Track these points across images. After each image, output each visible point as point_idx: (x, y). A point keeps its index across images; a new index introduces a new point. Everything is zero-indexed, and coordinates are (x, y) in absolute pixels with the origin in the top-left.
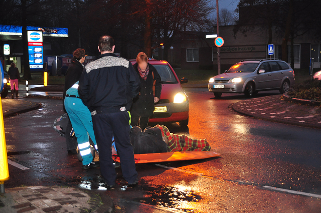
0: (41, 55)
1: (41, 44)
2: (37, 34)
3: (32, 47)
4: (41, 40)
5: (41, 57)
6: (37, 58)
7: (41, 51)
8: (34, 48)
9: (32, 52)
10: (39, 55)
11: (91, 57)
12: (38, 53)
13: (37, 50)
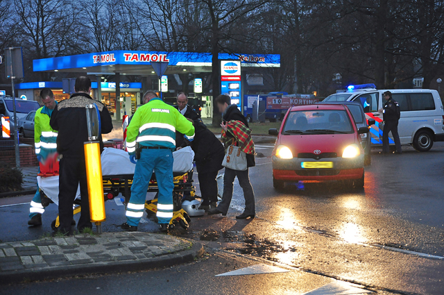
0: (238, 93)
1: (238, 78)
2: (233, 64)
3: (227, 83)
4: (239, 73)
5: (238, 96)
7: (238, 88)
8: (229, 84)
9: (227, 90)
10: (235, 94)
12: (234, 90)
13: (234, 86)
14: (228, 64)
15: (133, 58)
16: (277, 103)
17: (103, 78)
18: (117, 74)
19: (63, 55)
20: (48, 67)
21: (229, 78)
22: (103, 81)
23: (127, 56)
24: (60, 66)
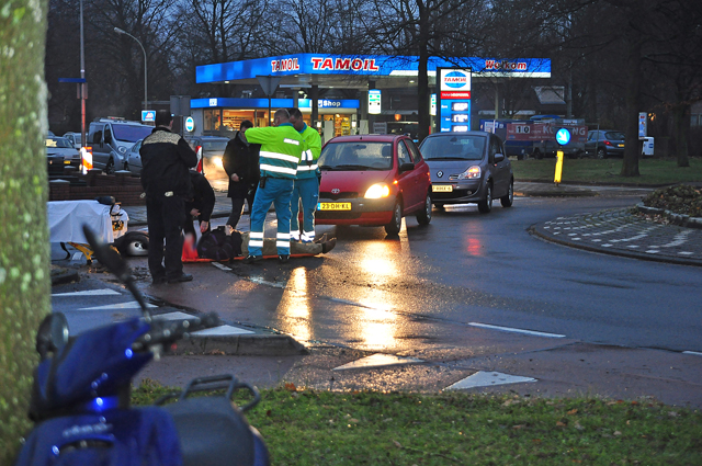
0: (466, 117)
1: (467, 95)
2: (458, 74)
3: (449, 101)
4: (467, 87)
5: (466, 121)
6: (458, 124)
7: (466, 110)
8: (453, 104)
9: (449, 112)
10: (461, 118)
11: (575, 121)
12: (460, 113)
13: (459, 107)
14: (451, 74)
15: (325, 65)
16: (522, 131)
17: (301, 92)
18: (315, 87)
19: (234, 60)
20: (215, 77)
21: (454, 95)
22: (302, 97)
23: (317, 61)
24: (230, 75)
